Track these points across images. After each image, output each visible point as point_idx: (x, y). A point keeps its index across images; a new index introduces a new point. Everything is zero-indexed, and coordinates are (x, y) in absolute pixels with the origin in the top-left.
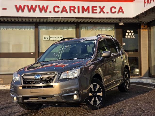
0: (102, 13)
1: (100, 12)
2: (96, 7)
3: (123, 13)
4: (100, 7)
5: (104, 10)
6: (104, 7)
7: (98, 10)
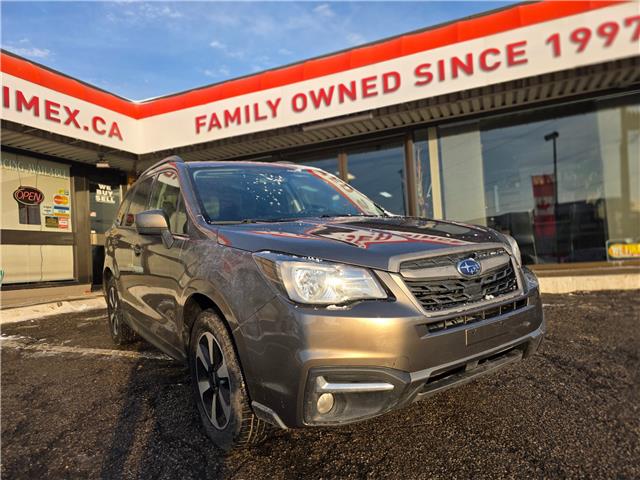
0: (72, 124)
1: (67, 123)
2: (58, 106)
3: (121, 139)
4: (67, 109)
5: (77, 118)
6: (77, 112)
7: (63, 116)
